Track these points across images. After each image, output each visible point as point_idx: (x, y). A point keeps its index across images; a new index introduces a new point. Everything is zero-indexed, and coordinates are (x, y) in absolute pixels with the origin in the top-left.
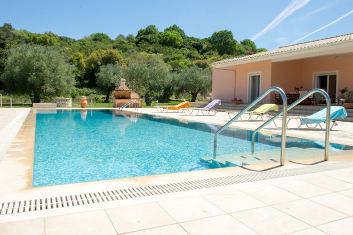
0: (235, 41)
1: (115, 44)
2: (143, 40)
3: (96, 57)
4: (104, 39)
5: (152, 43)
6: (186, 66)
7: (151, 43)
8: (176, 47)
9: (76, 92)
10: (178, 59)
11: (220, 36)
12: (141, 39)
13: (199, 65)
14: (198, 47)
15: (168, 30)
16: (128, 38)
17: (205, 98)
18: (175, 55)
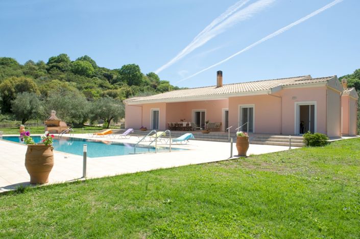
0: (142, 74)
1: (25, 70)
2: (55, 68)
3: (9, 84)
4: (12, 64)
5: (64, 71)
6: (98, 95)
7: (63, 71)
8: (88, 76)
10: (91, 88)
12: (53, 67)
13: (110, 95)
14: (108, 77)
15: (79, 59)
16: (38, 64)
17: (117, 123)
18: (87, 84)
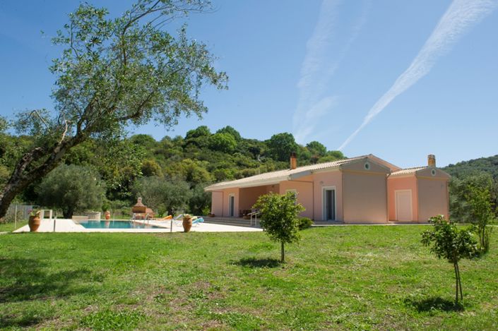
1: (158, 149)
2: (192, 144)
4: (147, 142)
5: (202, 147)
7: (200, 147)
8: (229, 152)
9: (107, 204)
10: (225, 167)
11: (278, 140)
12: (189, 142)
14: (255, 151)
15: (219, 132)
16: (175, 140)
18: (224, 163)
